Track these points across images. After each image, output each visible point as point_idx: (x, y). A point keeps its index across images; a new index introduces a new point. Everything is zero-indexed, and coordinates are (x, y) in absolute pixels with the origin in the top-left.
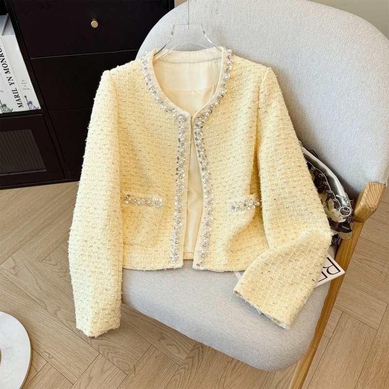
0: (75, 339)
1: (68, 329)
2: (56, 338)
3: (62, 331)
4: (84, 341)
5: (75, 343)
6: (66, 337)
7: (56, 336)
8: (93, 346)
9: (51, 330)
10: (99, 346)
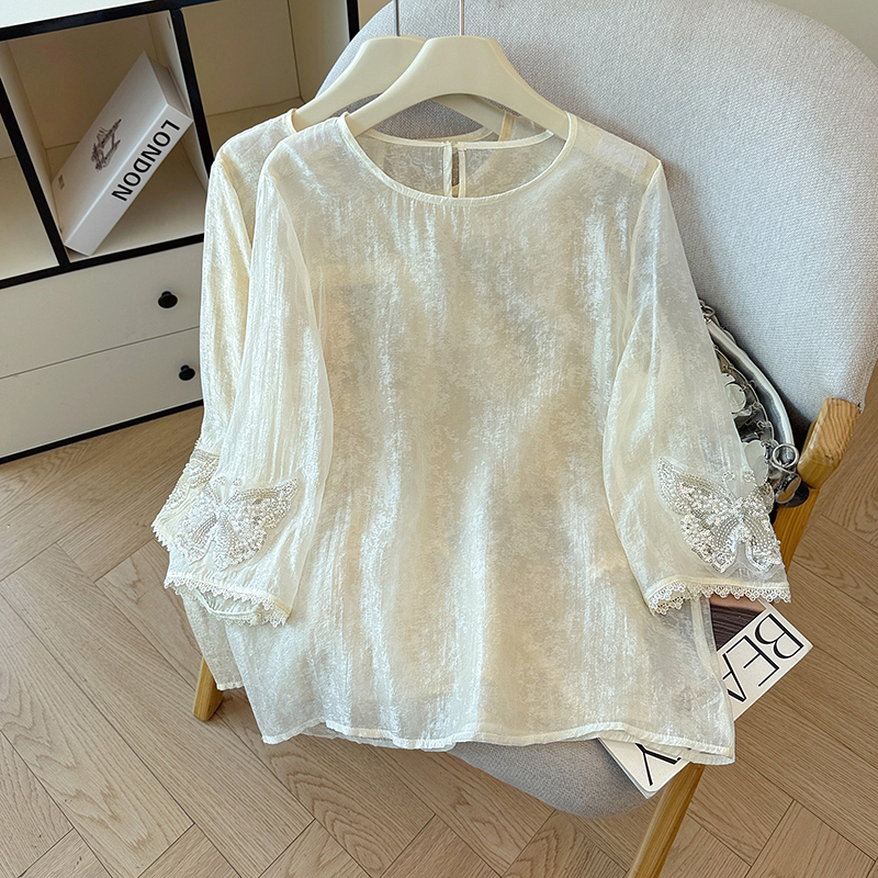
0: (260, 775)
1: (246, 750)
2: (217, 768)
3: (232, 752)
4: (279, 784)
5: (261, 785)
6: (241, 768)
7: (217, 764)
8: (301, 798)
9: (206, 746)
10: (313, 799)
